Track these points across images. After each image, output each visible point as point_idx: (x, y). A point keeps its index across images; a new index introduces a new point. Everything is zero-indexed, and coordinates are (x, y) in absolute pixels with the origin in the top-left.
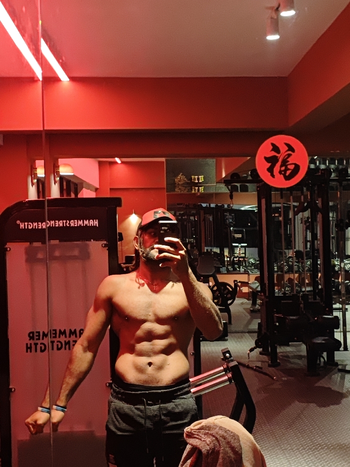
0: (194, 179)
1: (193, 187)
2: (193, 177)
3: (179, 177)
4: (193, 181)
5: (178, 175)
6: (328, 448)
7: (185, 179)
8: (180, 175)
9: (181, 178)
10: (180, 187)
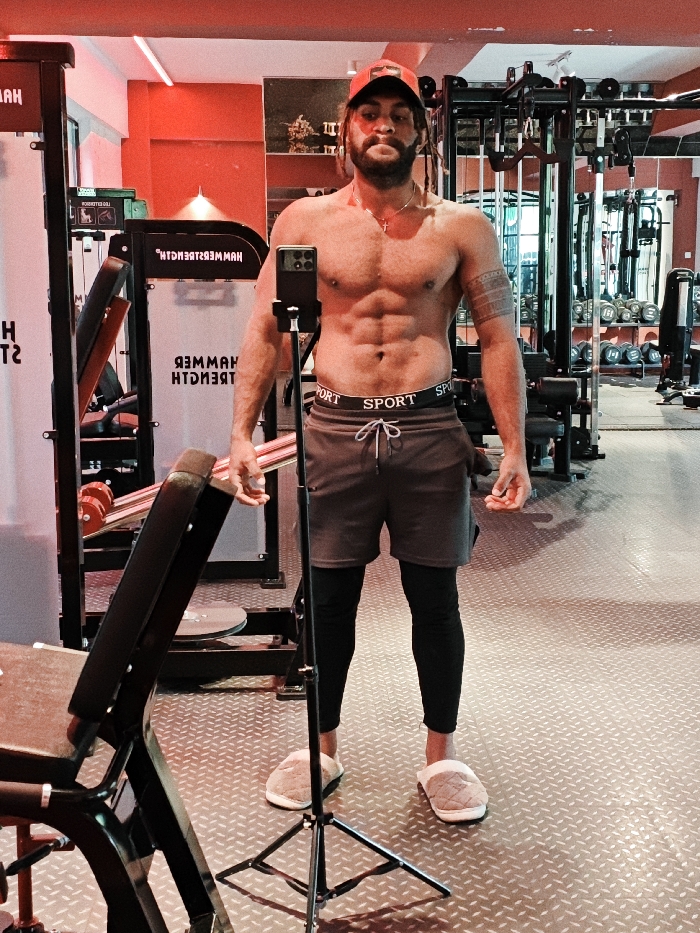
0: (329, 129)
1: (325, 147)
2: (325, 123)
3: (297, 124)
4: (325, 132)
5: (294, 120)
6: (519, 605)
7: (310, 128)
8: (299, 120)
9: (301, 126)
10: (299, 145)
